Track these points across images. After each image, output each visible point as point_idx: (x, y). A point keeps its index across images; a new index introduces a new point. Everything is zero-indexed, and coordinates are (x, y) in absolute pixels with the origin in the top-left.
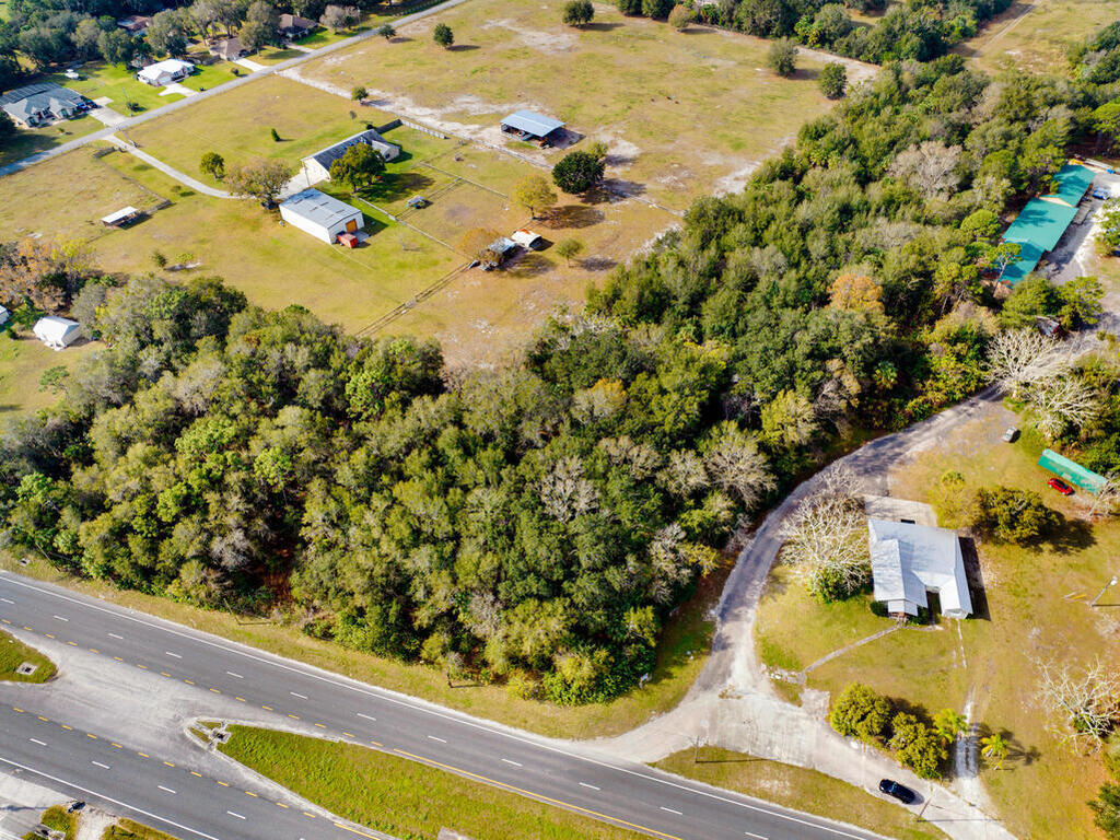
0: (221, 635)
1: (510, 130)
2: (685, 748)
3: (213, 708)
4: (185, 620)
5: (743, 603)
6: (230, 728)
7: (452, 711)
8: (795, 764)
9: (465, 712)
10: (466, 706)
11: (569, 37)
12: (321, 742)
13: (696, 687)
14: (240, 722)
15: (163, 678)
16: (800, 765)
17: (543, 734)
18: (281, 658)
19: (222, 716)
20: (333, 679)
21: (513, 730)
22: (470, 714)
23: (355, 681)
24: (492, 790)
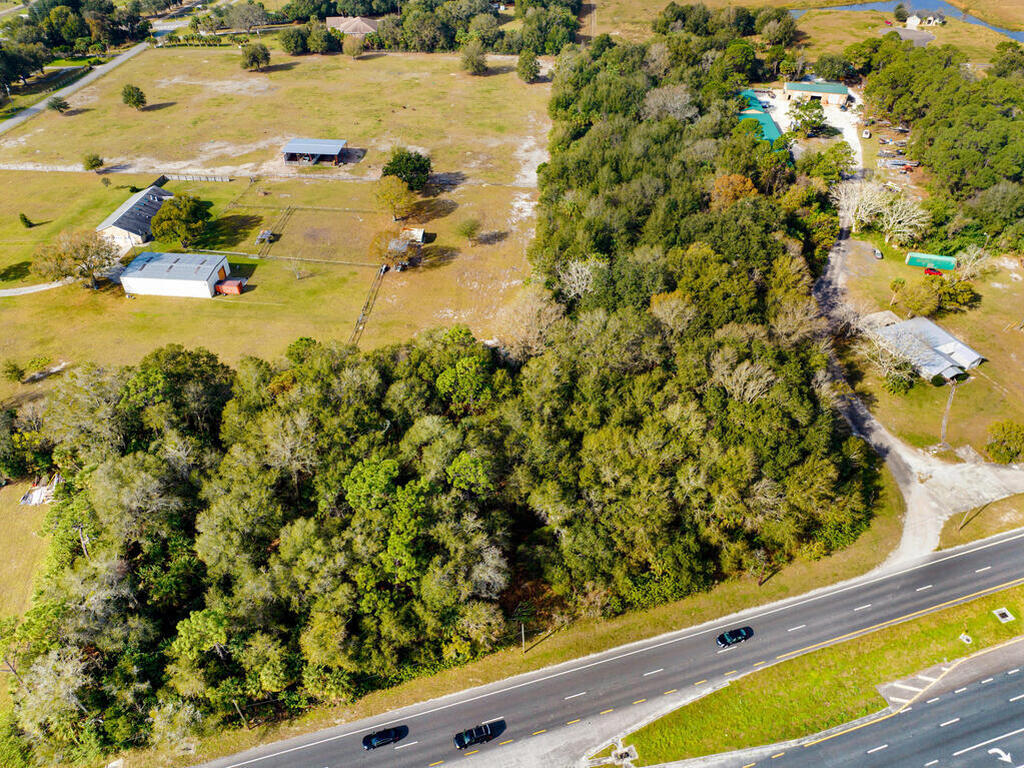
0: (519, 673)
1: (292, 157)
2: (942, 526)
3: (589, 737)
4: (465, 684)
5: (864, 419)
6: (626, 742)
7: (781, 602)
8: (1003, 497)
9: (789, 596)
10: (785, 592)
11: (259, 81)
12: (716, 695)
13: (901, 486)
14: (629, 731)
15: (505, 748)
16: (1007, 496)
17: (857, 575)
18: (598, 655)
19: (607, 738)
20: (665, 640)
21: (834, 587)
22: (795, 595)
23: (684, 630)
24: (873, 635)
